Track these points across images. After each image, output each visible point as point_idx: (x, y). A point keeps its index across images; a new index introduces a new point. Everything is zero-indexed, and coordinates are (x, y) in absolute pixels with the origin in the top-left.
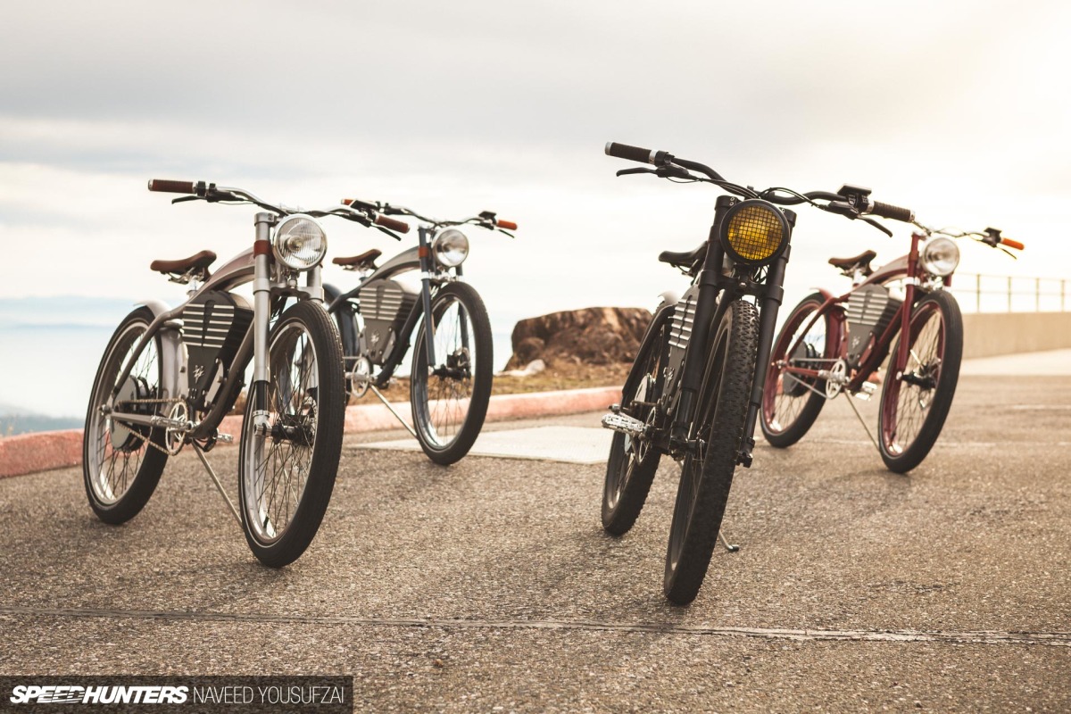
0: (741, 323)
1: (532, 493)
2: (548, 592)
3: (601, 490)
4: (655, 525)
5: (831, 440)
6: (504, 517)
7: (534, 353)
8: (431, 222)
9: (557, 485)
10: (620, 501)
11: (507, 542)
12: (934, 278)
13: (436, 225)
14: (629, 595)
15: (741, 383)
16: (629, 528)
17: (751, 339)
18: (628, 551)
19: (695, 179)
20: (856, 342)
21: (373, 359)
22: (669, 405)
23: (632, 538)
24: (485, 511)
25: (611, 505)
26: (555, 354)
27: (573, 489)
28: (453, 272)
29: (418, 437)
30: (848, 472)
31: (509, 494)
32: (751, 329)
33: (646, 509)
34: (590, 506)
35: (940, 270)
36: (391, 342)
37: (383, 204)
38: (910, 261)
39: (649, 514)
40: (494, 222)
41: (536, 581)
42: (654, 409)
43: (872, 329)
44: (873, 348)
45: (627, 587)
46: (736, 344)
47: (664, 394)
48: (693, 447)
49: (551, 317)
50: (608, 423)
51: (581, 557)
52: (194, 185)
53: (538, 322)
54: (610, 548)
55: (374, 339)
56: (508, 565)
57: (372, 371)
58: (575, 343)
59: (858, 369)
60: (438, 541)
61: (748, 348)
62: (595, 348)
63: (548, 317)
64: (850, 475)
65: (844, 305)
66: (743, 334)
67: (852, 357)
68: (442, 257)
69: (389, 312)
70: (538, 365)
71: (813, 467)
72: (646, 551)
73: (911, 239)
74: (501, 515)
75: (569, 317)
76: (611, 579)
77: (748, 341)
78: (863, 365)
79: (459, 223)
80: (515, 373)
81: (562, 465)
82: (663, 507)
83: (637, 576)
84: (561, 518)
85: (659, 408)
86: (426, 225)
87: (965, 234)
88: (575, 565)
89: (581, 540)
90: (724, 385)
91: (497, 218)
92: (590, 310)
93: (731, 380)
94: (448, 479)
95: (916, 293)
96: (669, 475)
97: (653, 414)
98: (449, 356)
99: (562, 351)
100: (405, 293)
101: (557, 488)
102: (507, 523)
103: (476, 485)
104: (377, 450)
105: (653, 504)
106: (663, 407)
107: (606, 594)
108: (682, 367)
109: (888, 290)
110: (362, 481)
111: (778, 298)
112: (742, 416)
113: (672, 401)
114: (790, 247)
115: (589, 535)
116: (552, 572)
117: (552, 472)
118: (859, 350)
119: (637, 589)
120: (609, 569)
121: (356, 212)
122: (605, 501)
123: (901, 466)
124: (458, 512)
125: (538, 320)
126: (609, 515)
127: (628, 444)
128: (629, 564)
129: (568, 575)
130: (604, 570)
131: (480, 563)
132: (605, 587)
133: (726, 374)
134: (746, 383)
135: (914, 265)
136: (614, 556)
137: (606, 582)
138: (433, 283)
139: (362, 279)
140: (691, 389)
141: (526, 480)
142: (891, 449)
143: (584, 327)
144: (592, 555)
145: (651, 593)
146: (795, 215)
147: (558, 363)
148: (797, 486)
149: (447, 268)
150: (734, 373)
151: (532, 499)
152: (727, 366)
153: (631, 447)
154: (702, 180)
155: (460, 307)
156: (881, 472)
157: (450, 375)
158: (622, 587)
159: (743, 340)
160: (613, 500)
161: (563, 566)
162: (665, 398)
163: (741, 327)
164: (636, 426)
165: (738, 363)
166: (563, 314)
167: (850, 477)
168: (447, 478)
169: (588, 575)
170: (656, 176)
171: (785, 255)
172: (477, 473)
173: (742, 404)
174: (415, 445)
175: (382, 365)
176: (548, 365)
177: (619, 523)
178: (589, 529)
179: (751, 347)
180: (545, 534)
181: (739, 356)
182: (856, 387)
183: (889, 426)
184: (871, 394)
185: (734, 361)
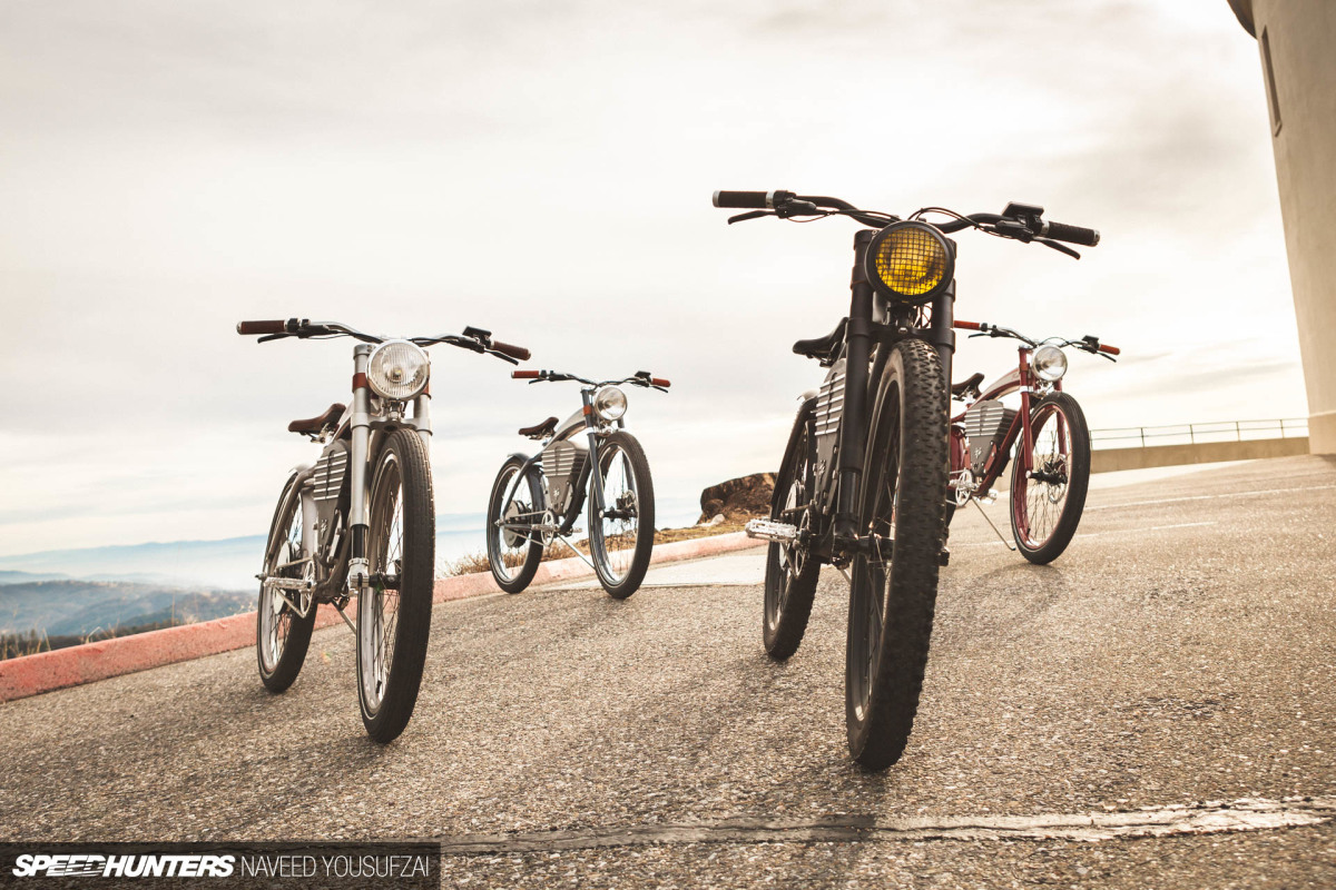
0: (915, 360)
1: (698, 618)
2: (695, 758)
3: (761, 608)
4: (821, 642)
5: (959, 545)
6: (665, 648)
7: (716, 510)
8: (593, 384)
9: (722, 608)
10: (781, 622)
11: (660, 681)
12: (1046, 384)
13: (597, 386)
14: (803, 754)
15: (932, 439)
16: (795, 651)
17: (934, 377)
18: (795, 680)
19: (825, 213)
20: (978, 452)
21: (556, 511)
22: (824, 502)
23: (798, 662)
24: (648, 642)
25: (772, 626)
26: (732, 510)
27: (739, 611)
28: (615, 425)
29: (595, 568)
30: (994, 568)
31: (676, 622)
32: (932, 366)
33: (812, 624)
34: (750, 627)
35: (1053, 375)
36: (569, 494)
37: (548, 373)
38: (1021, 372)
39: (814, 631)
40: (649, 380)
41: (683, 739)
42: (807, 511)
43: (992, 438)
44: (995, 455)
45: (798, 739)
46: (915, 385)
47: (816, 492)
48: (866, 545)
49: (726, 484)
50: (753, 530)
51: (742, 695)
52: (286, 323)
53: (718, 488)
54: (775, 678)
55: (556, 493)
56: (654, 714)
57: (557, 521)
58: (745, 500)
59: (983, 476)
60: (588, 685)
61: (933, 389)
62: (759, 502)
63: (724, 484)
64: (997, 571)
65: (960, 424)
66: (922, 373)
67: (976, 466)
68: (604, 414)
69: (566, 468)
70: (720, 518)
71: (958, 567)
72: (816, 680)
73: (1018, 354)
74: (663, 646)
75: (738, 482)
76: (777, 727)
77: (931, 381)
78: (988, 472)
79: (618, 383)
80: (703, 525)
81: (729, 588)
82: (827, 621)
83: (810, 718)
84: (723, 644)
85: (813, 509)
86: (588, 387)
87: (1068, 343)
88: (733, 707)
89: (742, 669)
90: (907, 445)
91: (651, 377)
92: (753, 476)
93: (916, 436)
94: (622, 612)
95: (1031, 400)
96: (827, 588)
97: (806, 518)
98: (618, 500)
99: (736, 507)
100: (577, 450)
101: (722, 611)
102: (668, 654)
103: (645, 616)
104: (566, 591)
105: (817, 618)
106: (817, 508)
107: (770, 755)
108: (835, 456)
109: (1002, 404)
110: (542, 621)
111: (950, 343)
112: (941, 487)
113: (827, 498)
114: (954, 282)
115: (751, 663)
116: (705, 721)
117: (719, 595)
118: (982, 459)
119: (812, 743)
120: (773, 710)
121: (468, 338)
122: (766, 622)
123: (1043, 558)
124: (621, 646)
125: (718, 487)
126: (772, 637)
127: (783, 559)
128: (798, 700)
129: (724, 725)
130: (768, 713)
131: (622, 714)
132: (770, 740)
133: (907, 428)
134: (938, 438)
135: (1027, 375)
136: (779, 690)
137: (770, 732)
138: (598, 437)
139: (545, 444)
140: (854, 469)
141: (694, 606)
142: (1028, 542)
143: (750, 488)
144: (754, 691)
145: (830, 748)
146: (955, 244)
147: (734, 515)
148: (953, 586)
149: (609, 423)
150: (919, 426)
151: (697, 624)
152: (907, 417)
153: (786, 561)
154: (833, 213)
155: (624, 456)
156: (1023, 565)
157: (618, 516)
158: (791, 741)
159: (923, 380)
160: (774, 620)
161: (719, 709)
162: (818, 495)
163: (917, 364)
164: (788, 531)
165: (922, 411)
166: (735, 480)
167: (997, 573)
168: (622, 609)
169: (749, 722)
170: (776, 217)
171: (950, 290)
172: (649, 603)
173: (937, 469)
174: (597, 583)
175: (564, 516)
176: (726, 517)
177: (783, 646)
178: (752, 655)
179: (937, 388)
180: (705, 666)
181: (922, 401)
182: (983, 492)
183: (1022, 521)
184: (994, 499)
185: (916, 408)
